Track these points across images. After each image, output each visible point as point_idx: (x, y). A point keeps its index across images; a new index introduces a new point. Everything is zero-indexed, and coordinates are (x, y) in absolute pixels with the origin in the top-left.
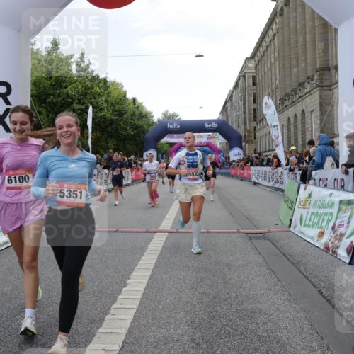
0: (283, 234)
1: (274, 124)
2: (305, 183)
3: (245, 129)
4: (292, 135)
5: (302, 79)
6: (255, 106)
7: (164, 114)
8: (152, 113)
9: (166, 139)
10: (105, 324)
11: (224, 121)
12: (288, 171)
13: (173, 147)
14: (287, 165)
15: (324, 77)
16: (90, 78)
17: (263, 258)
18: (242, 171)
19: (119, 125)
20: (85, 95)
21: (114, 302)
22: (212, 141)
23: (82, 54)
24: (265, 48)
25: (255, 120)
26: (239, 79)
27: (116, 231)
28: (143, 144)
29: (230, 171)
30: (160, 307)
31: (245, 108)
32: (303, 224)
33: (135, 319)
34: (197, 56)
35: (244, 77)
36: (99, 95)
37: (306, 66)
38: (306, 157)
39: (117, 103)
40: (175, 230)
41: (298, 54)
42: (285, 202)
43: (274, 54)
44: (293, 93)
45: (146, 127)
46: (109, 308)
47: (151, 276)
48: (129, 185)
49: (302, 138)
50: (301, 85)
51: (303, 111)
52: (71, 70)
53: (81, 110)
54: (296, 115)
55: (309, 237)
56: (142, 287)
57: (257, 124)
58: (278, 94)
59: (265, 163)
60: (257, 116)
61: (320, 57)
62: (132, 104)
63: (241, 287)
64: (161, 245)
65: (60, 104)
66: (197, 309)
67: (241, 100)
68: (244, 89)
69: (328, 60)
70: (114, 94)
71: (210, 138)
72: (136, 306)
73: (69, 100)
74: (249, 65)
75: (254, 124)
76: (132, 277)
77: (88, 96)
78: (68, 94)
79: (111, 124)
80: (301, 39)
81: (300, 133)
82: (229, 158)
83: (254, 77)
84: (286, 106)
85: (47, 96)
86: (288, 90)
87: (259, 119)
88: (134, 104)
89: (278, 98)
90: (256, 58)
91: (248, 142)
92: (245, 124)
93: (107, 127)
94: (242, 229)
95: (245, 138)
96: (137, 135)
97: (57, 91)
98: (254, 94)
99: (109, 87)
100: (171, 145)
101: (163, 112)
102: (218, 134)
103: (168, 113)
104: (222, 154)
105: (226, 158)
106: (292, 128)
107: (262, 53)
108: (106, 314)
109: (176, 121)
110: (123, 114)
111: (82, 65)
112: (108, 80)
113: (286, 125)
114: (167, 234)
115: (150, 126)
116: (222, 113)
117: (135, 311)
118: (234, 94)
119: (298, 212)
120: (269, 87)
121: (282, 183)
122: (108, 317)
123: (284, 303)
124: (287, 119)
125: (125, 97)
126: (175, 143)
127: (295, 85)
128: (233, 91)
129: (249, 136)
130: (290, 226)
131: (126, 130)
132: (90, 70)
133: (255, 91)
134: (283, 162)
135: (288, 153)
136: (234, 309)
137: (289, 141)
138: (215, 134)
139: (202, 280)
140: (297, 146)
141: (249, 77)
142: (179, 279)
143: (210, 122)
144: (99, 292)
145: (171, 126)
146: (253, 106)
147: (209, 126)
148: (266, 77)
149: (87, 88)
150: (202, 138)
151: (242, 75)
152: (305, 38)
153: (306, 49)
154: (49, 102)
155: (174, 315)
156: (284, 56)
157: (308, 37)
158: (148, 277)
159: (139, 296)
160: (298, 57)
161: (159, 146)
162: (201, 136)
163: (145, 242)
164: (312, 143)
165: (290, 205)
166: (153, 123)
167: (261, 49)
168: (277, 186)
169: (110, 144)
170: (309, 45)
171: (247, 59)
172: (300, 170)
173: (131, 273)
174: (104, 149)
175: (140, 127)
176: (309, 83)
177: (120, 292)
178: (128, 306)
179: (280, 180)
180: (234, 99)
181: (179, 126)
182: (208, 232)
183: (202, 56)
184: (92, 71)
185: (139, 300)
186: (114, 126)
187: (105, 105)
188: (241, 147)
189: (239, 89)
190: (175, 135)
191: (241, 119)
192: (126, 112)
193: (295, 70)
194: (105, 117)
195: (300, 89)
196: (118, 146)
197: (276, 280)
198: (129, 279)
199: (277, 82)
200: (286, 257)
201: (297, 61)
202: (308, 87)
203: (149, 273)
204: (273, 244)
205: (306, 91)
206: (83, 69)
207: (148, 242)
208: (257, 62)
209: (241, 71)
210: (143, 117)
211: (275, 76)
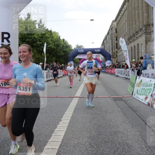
0: (129, 98)
1: (125, 50)
2: (139, 76)
3: (112, 52)
4: (133, 55)
5: (137, 30)
6: (117, 42)
8: (71, 45)
9: (78, 57)
10: (52, 137)
11: (103, 49)
12: (131, 70)
13: (81, 61)
14: (131, 68)
15: (147, 29)
16: (44, 30)
17: (121, 108)
18: (111, 71)
19: (57, 51)
20: (42, 38)
21: (56, 128)
22: (98, 57)
23: (41, 20)
24: (121, 16)
25: (117, 48)
26: (110, 30)
27: (56, 97)
28: (68, 59)
29: (106, 71)
30: (76, 130)
31: (112, 43)
32: (138, 94)
33: (65, 135)
34: (91, 20)
35: (112, 29)
36: (48, 38)
37: (139, 24)
38: (139, 64)
39: (56, 41)
40: (82, 97)
41: (135, 18)
42: (130, 84)
43: (125, 19)
44: (133, 36)
45: (69, 51)
46: (54, 131)
48: (61, 77)
49: (138, 56)
50: (137, 32)
51: (138, 44)
52: (36, 27)
53: (40, 44)
54: (135, 46)
55: (141, 99)
56: (68, 121)
57: (118, 50)
58: (127, 36)
59: (121, 67)
60: (118, 47)
61: (145, 20)
62: (63, 42)
63: (111, 121)
64: (76, 103)
66: (92, 131)
67: (111, 39)
68: (112, 34)
69: (149, 21)
70: (55, 37)
71: (97, 56)
72: (65, 129)
73: (35, 40)
74: (114, 24)
75: (116, 50)
76: (63, 117)
77: (44, 38)
78: (35, 38)
80: (137, 12)
81: (136, 53)
82: (105, 65)
83: (116, 29)
84: (131, 42)
85: (26, 38)
86: (131, 35)
87: (118, 48)
88: (64, 42)
89: (127, 38)
90: (117, 21)
91: (113, 58)
92: (112, 50)
93: (52, 51)
94: (111, 96)
95: (112, 56)
96: (65, 55)
97: (30, 36)
99: (52, 34)
100: (80, 59)
101: (76, 45)
102: (100, 54)
103: (78, 46)
104: (102, 63)
105: (104, 65)
106: (133, 52)
107: (120, 19)
109: (82, 49)
111: (41, 25)
112: (52, 31)
113: (130, 50)
114: (78, 98)
116: (102, 45)
117: (65, 132)
118: (107, 37)
119: (136, 88)
120: (123, 33)
121: (129, 76)
122: (53, 134)
123: (130, 128)
124: (131, 47)
125: (60, 38)
126: (82, 59)
127: (134, 32)
128: (107, 36)
129: (114, 55)
130: (132, 95)
131: (60, 53)
132: (44, 27)
133: (116, 35)
134: (129, 66)
135: (131, 63)
136: (108, 131)
137: (132, 57)
138: (99, 54)
139: (94, 118)
140: (135, 59)
141: (114, 29)
142: (84, 118)
143: (97, 49)
144: (49, 124)
145: (80, 51)
146: (116, 42)
147: (97, 51)
148: (122, 29)
149: (43, 35)
151: (111, 29)
152: (139, 12)
153: (139, 16)
154: (27, 41)
155: (82, 134)
156: (129, 20)
157: (140, 11)
158: (70, 117)
159: (67, 125)
160: (135, 20)
161: (74, 60)
163: (69, 102)
164: (142, 58)
165: (132, 86)
166: (72, 49)
167: (119, 17)
168: (126, 77)
169: (53, 59)
170: (140, 15)
171: (113, 21)
172: (136, 70)
173: (63, 115)
174: (50, 62)
175: (66, 52)
176: (140, 31)
177: (58, 124)
178: (62, 130)
179: (128, 74)
180: (107, 39)
181: (83, 51)
182: (97, 97)
183: (93, 20)
184: (45, 27)
185: (67, 127)
186: (55, 51)
187: (51, 42)
188: (110, 60)
189: (110, 35)
190: (82, 55)
191: (111, 48)
192: (60, 45)
193: (134, 26)
194: (51, 48)
195: (136, 34)
196: (57, 60)
197: (126, 118)
198: (62, 118)
199: (126, 31)
200: (131, 108)
201: (135, 22)
202: (140, 33)
203: (71, 115)
204: (125, 102)
205: (139, 35)
206: (41, 26)
207: (71, 102)
208: (117, 23)
209: (111, 26)
210: (67, 47)
211: (126, 28)
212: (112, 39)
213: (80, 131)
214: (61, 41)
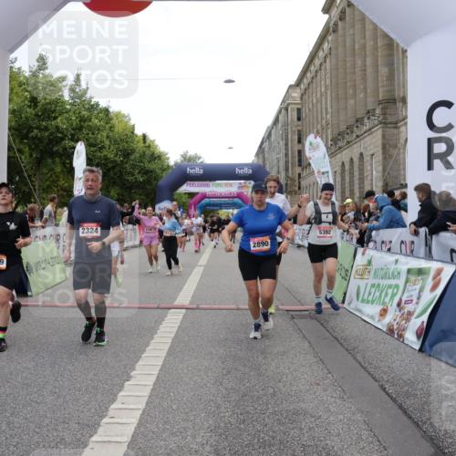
1: (323, 170)
2: (363, 246)
3: (287, 177)
4: (347, 185)
5: (361, 113)
6: (300, 147)
7: (182, 156)
9: (186, 188)
11: (260, 166)
13: (194, 200)
15: (388, 111)
16: (87, 106)
17: (309, 342)
19: (124, 169)
20: (80, 128)
21: (114, 400)
24: (313, 74)
25: (300, 165)
26: (280, 112)
27: (117, 307)
28: (155, 194)
30: (174, 407)
31: (287, 149)
32: (360, 299)
33: (140, 424)
34: (227, 82)
35: (287, 109)
36: (98, 129)
37: (366, 97)
38: (365, 212)
40: (194, 306)
41: (355, 81)
43: (324, 81)
44: (348, 131)
45: (159, 171)
46: (107, 409)
47: (162, 366)
49: (360, 188)
50: (359, 121)
51: (361, 155)
52: (62, 96)
54: (352, 159)
55: (368, 316)
56: (151, 381)
57: (302, 170)
58: (329, 132)
60: (302, 161)
61: (383, 86)
62: (142, 141)
63: (280, 381)
64: (177, 325)
65: (46, 141)
66: (223, 409)
67: (283, 139)
68: (286, 125)
69: (394, 91)
70: (119, 128)
71: (242, 187)
72: (142, 406)
73: (60, 135)
74: (293, 95)
75: (298, 170)
76: (137, 367)
77: (85, 131)
78: (57, 127)
79: (114, 168)
80: (359, 63)
81: (356, 182)
83: (299, 110)
84: (340, 148)
85: (30, 128)
86: (343, 127)
87: (304, 164)
88: (145, 142)
89: (330, 137)
90: (302, 86)
91: (290, 193)
92: (287, 170)
94: (282, 305)
95: (286, 189)
96: (148, 182)
97: (44, 123)
98: (299, 131)
99: (111, 119)
100: (191, 195)
103: (188, 155)
106: (348, 176)
107: (309, 80)
108: (102, 417)
109: (197, 165)
110: (128, 154)
111: (77, 90)
112: (111, 110)
113: (340, 171)
114: (184, 311)
115: (164, 170)
116: (257, 155)
117: (140, 412)
118: (273, 131)
120: (318, 123)
122: (105, 420)
123: (335, 402)
124: (340, 164)
125: (133, 133)
126: (197, 193)
127: (352, 121)
128: (273, 128)
129: (293, 185)
130: (343, 302)
131: (133, 175)
132: (88, 96)
133: (300, 128)
136: (271, 410)
138: (248, 182)
139: (229, 372)
141: (292, 110)
142: (199, 370)
143: (241, 166)
144: (93, 387)
145: (192, 171)
146: (297, 147)
147: (241, 172)
149: (83, 120)
150: (230, 187)
151: (284, 108)
152: (365, 61)
153: (365, 74)
154: (33, 138)
155: (192, 418)
156: (337, 84)
157: (369, 61)
158: (158, 368)
159: (146, 392)
160: (355, 85)
161: (175, 197)
162: (231, 185)
163: (157, 321)
165: (343, 274)
166: (168, 166)
167: (309, 74)
169: (112, 193)
170: (369, 70)
171: (291, 86)
173: (136, 362)
175: (151, 172)
176: (369, 118)
177: (121, 387)
178: (131, 407)
180: (273, 138)
181: (202, 172)
182: (238, 309)
183: (232, 81)
184: (91, 98)
185: (146, 399)
189: (280, 125)
190: (197, 183)
191: (282, 164)
192: (133, 151)
193: (351, 102)
194: (106, 158)
195: (357, 127)
196: (123, 196)
197: (326, 371)
198: (134, 369)
199: (329, 116)
200: (338, 341)
201: (355, 90)
202: (368, 124)
203: (160, 362)
204: (322, 324)
205: (365, 128)
206: (78, 95)
207: (160, 321)
208: (303, 91)
209: (283, 101)
210: (155, 158)
211: (326, 109)
212: (287, 140)
213: (187, 410)
214: (137, 139)
